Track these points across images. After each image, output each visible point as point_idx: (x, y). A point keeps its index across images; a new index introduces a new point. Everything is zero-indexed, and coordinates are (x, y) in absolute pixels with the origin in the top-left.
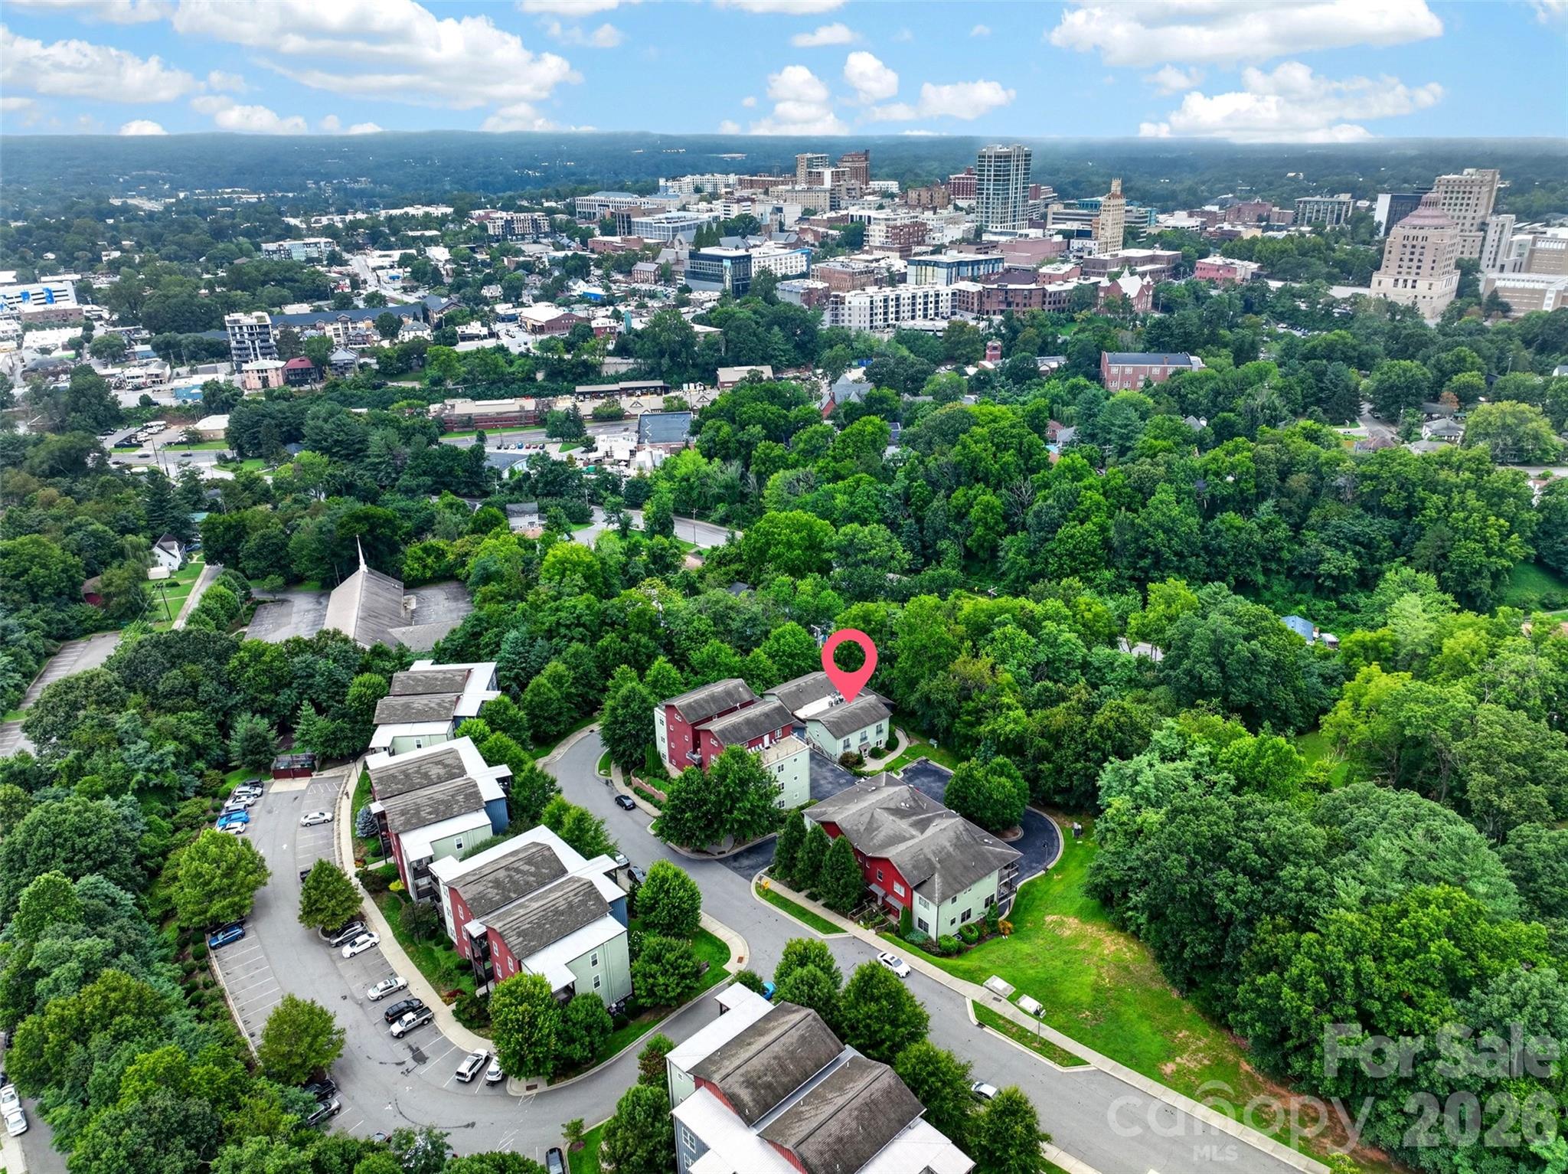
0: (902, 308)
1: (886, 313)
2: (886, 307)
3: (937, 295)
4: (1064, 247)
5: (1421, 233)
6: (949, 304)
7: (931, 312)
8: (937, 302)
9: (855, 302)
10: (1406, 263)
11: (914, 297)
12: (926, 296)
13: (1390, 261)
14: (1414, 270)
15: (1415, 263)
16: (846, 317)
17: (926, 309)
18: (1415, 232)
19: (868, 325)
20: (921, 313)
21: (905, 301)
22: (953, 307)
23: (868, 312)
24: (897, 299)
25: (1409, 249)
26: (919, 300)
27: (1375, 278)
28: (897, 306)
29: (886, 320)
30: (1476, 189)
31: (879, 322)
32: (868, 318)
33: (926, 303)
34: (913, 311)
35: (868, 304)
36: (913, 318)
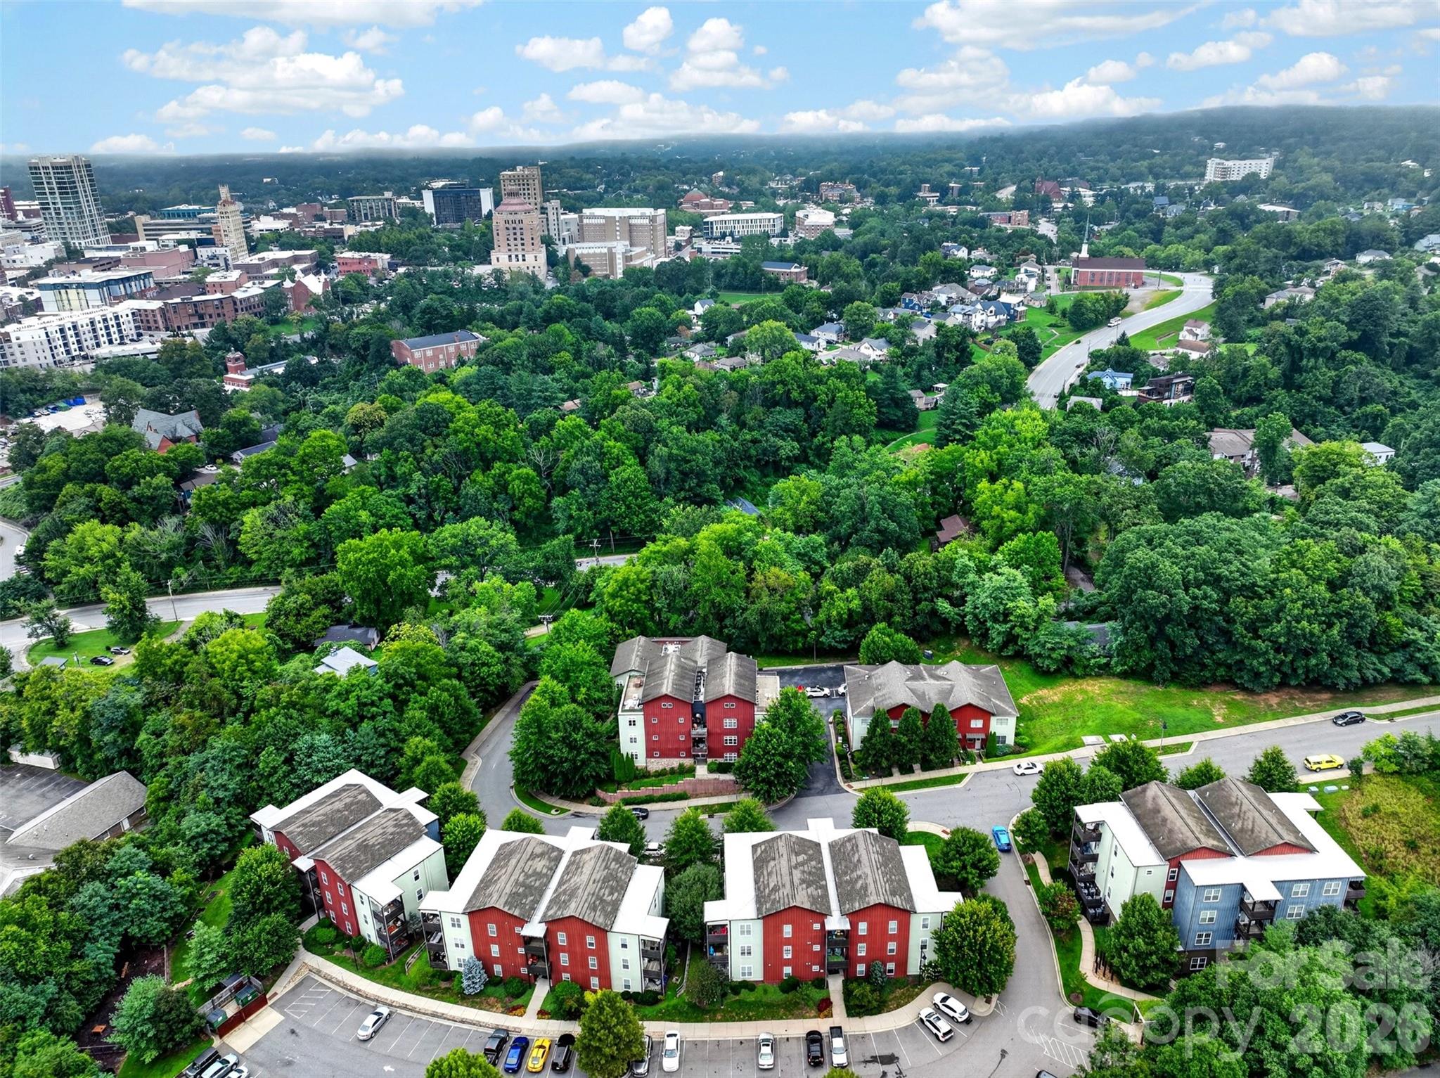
0: (83, 337)
1: (66, 345)
2: (64, 338)
3: (117, 318)
4: (192, 256)
5: (517, 217)
6: (132, 325)
7: (115, 336)
8: (118, 325)
9: (25, 337)
10: (512, 242)
11: (92, 323)
12: (105, 320)
13: (500, 240)
14: (520, 247)
15: (519, 242)
16: (18, 356)
17: (109, 334)
18: (511, 218)
19: (50, 360)
20: (105, 339)
21: (85, 329)
22: (137, 328)
23: (47, 346)
24: (75, 327)
25: (511, 232)
26: (98, 326)
27: (493, 256)
28: (77, 335)
29: (68, 352)
30: (531, 182)
31: (62, 356)
32: (48, 353)
33: (107, 328)
34: (96, 337)
35: (44, 337)
36: (98, 345)
